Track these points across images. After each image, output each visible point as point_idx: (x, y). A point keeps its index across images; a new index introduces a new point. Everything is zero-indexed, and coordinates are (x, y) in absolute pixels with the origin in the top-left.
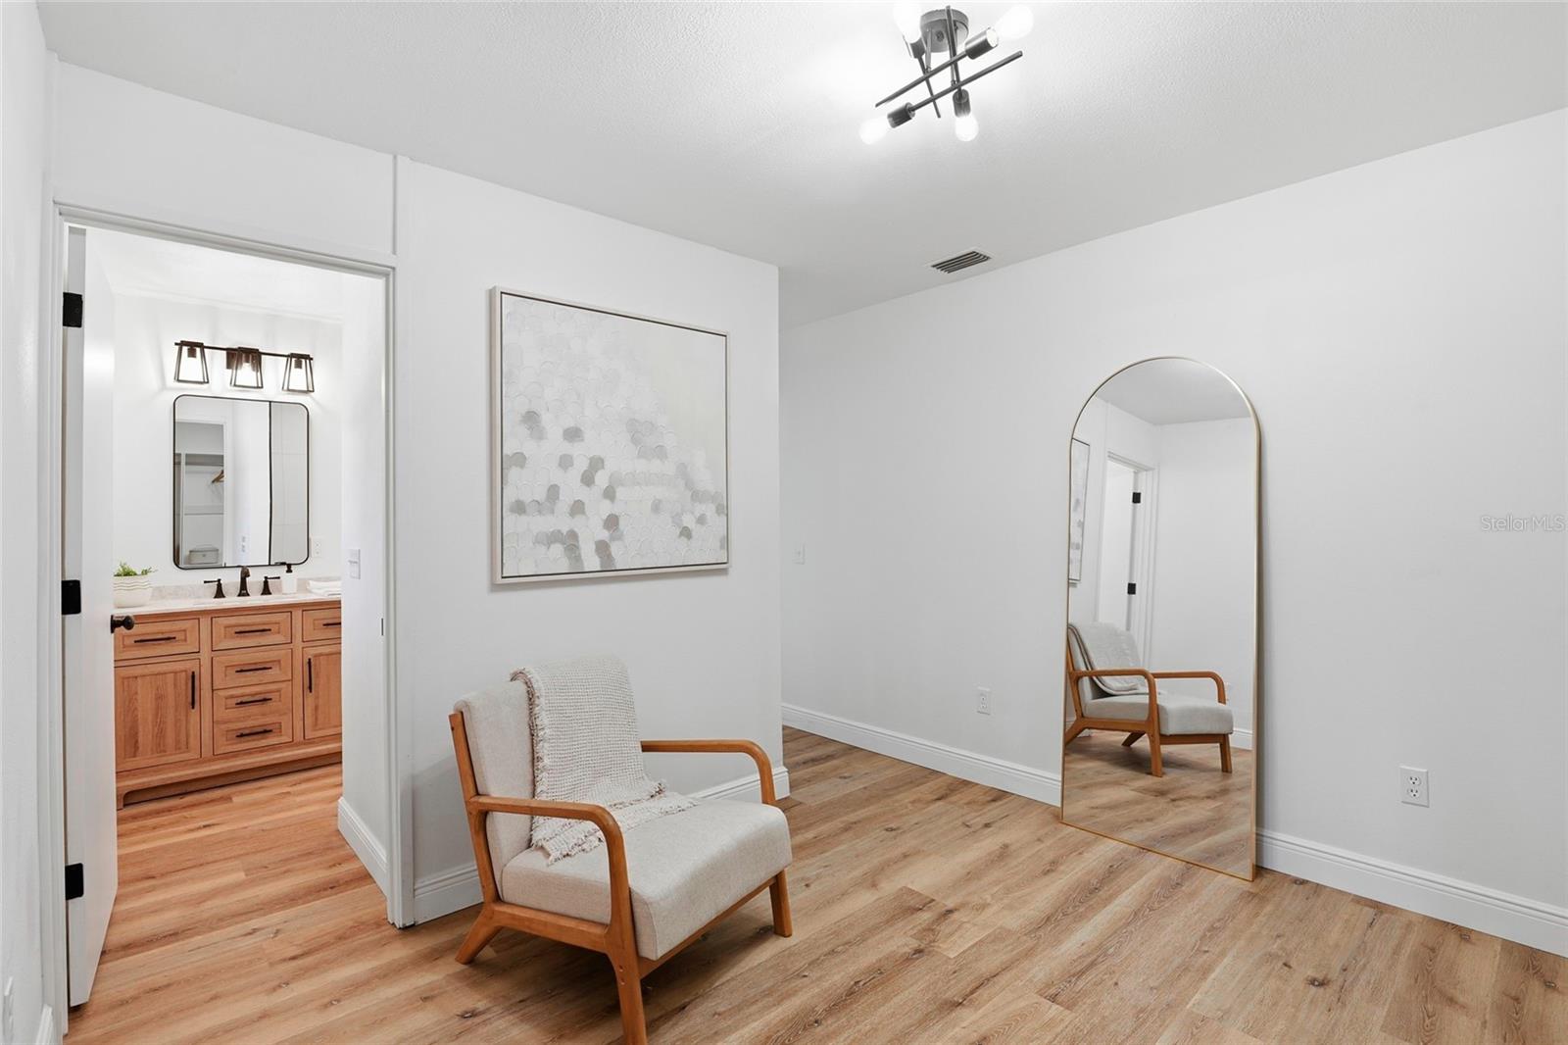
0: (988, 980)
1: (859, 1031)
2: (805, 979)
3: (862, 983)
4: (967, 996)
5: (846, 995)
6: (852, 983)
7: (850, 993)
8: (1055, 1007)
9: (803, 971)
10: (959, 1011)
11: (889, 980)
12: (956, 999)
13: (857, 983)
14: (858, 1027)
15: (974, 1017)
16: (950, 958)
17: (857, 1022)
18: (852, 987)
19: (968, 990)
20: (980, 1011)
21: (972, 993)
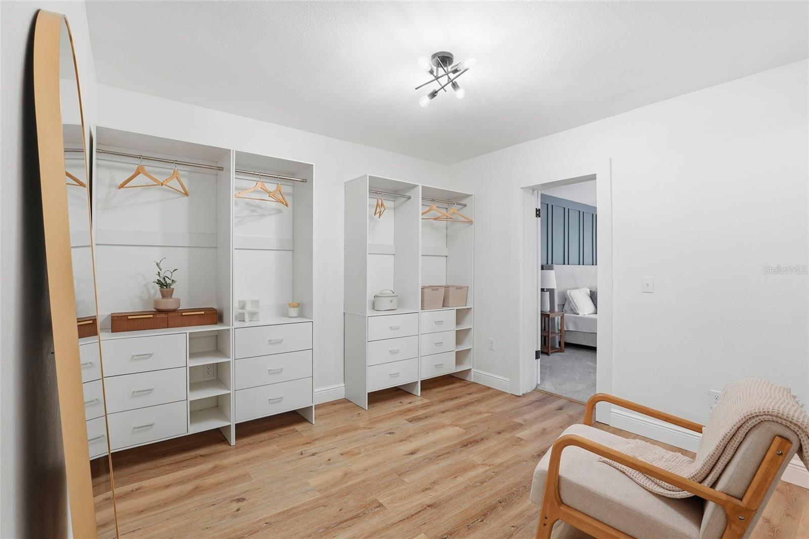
0: (408, 518)
1: (480, 497)
2: (513, 525)
3: (480, 520)
4: (423, 510)
5: (487, 514)
6: (484, 521)
7: (485, 515)
8: (381, 501)
9: (515, 530)
10: (430, 503)
11: (464, 521)
12: (430, 508)
13: (482, 521)
14: (480, 499)
15: (424, 500)
16: (425, 534)
17: (480, 501)
18: (484, 519)
19: (421, 513)
20: (419, 502)
21: (420, 512)
